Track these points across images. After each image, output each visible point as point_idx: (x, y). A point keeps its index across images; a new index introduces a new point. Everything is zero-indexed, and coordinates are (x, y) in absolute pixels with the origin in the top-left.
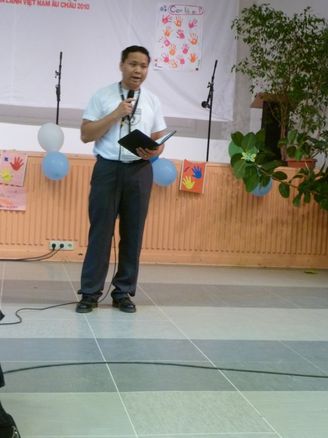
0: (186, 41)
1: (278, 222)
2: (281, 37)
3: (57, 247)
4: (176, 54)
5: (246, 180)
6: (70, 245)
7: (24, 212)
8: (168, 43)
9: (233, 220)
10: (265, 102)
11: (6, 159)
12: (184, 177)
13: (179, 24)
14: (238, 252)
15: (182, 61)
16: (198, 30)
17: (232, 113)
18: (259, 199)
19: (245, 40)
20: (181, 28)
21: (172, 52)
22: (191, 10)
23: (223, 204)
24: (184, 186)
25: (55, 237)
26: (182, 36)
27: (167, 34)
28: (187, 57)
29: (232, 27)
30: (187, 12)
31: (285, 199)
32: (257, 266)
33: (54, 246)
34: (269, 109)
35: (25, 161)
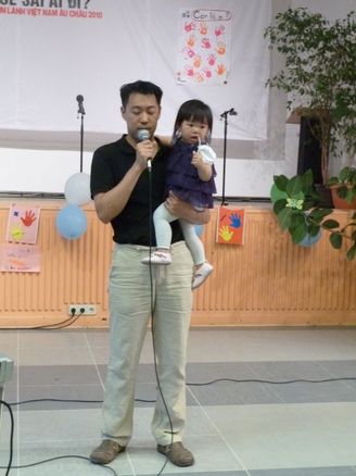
0: (212, 51)
1: (328, 274)
2: (321, 45)
3: (78, 312)
4: (202, 66)
5: (292, 230)
6: (92, 309)
7: (38, 273)
8: (192, 54)
9: (278, 274)
10: (302, 118)
11: (16, 214)
12: (220, 227)
13: (203, 32)
14: (283, 309)
15: (209, 74)
16: (226, 38)
17: (265, 131)
18: (306, 250)
19: (279, 49)
20: (207, 36)
21: (197, 64)
22: (217, 14)
23: (266, 256)
24: (220, 237)
25: (74, 301)
26: (208, 45)
27: (191, 43)
28: (214, 69)
29: (265, 35)
30: (213, 17)
31: (336, 251)
32: (305, 325)
33: (73, 310)
34: (308, 127)
35: (37, 216)
